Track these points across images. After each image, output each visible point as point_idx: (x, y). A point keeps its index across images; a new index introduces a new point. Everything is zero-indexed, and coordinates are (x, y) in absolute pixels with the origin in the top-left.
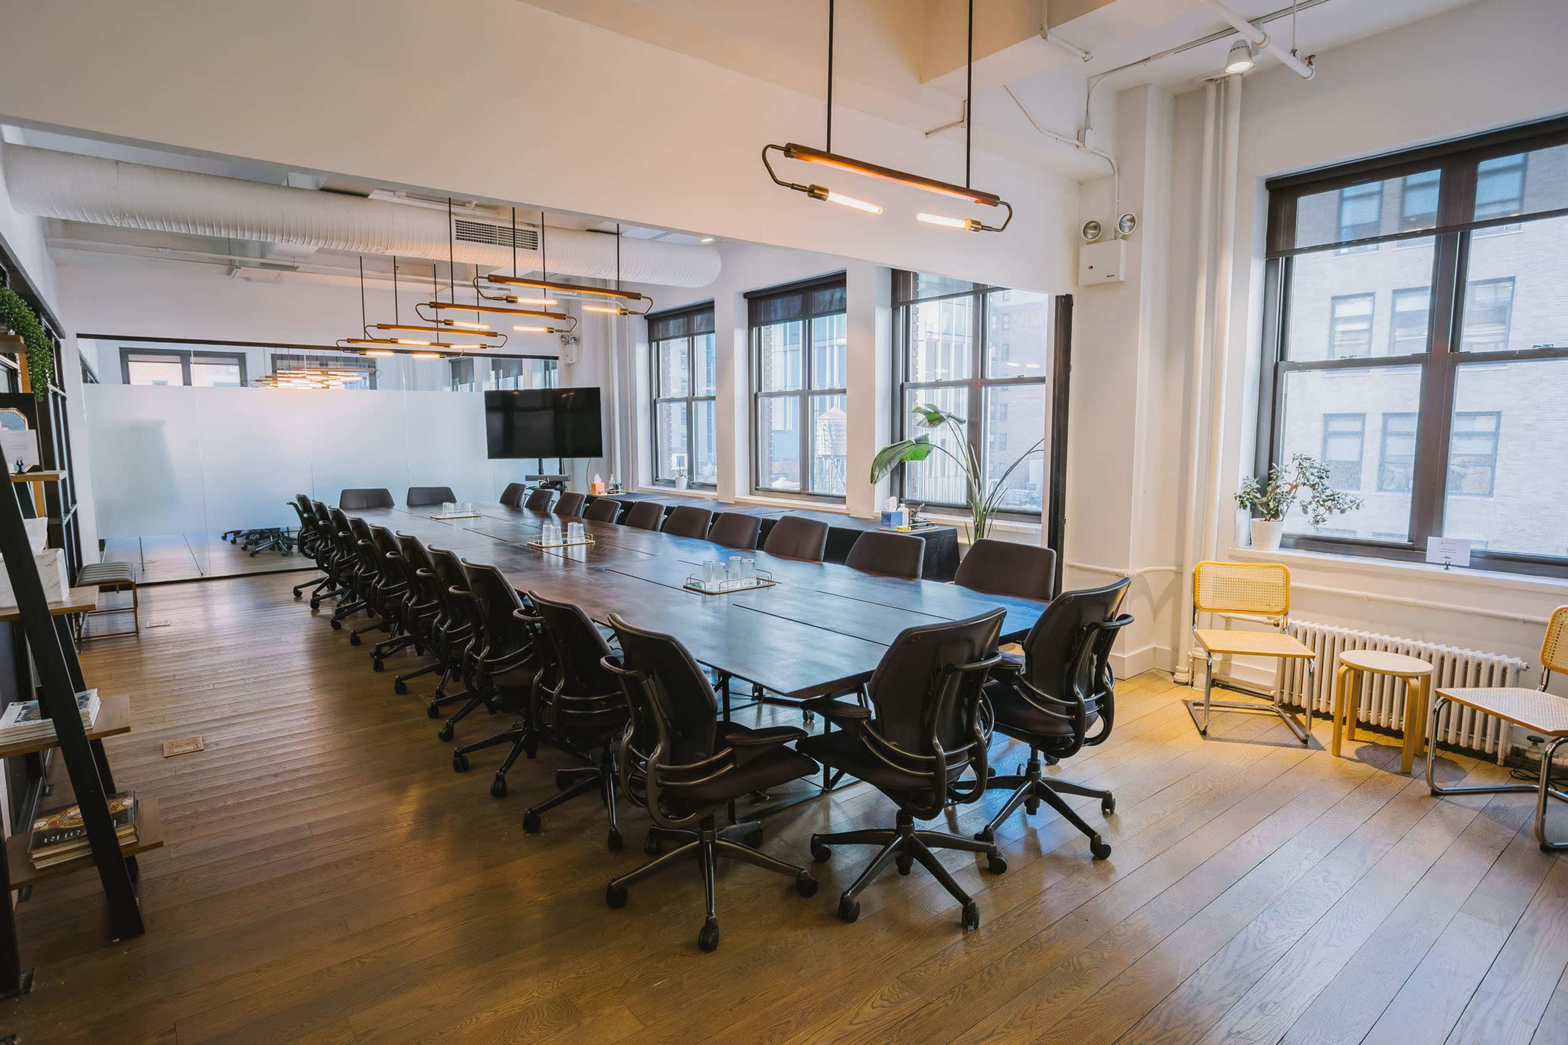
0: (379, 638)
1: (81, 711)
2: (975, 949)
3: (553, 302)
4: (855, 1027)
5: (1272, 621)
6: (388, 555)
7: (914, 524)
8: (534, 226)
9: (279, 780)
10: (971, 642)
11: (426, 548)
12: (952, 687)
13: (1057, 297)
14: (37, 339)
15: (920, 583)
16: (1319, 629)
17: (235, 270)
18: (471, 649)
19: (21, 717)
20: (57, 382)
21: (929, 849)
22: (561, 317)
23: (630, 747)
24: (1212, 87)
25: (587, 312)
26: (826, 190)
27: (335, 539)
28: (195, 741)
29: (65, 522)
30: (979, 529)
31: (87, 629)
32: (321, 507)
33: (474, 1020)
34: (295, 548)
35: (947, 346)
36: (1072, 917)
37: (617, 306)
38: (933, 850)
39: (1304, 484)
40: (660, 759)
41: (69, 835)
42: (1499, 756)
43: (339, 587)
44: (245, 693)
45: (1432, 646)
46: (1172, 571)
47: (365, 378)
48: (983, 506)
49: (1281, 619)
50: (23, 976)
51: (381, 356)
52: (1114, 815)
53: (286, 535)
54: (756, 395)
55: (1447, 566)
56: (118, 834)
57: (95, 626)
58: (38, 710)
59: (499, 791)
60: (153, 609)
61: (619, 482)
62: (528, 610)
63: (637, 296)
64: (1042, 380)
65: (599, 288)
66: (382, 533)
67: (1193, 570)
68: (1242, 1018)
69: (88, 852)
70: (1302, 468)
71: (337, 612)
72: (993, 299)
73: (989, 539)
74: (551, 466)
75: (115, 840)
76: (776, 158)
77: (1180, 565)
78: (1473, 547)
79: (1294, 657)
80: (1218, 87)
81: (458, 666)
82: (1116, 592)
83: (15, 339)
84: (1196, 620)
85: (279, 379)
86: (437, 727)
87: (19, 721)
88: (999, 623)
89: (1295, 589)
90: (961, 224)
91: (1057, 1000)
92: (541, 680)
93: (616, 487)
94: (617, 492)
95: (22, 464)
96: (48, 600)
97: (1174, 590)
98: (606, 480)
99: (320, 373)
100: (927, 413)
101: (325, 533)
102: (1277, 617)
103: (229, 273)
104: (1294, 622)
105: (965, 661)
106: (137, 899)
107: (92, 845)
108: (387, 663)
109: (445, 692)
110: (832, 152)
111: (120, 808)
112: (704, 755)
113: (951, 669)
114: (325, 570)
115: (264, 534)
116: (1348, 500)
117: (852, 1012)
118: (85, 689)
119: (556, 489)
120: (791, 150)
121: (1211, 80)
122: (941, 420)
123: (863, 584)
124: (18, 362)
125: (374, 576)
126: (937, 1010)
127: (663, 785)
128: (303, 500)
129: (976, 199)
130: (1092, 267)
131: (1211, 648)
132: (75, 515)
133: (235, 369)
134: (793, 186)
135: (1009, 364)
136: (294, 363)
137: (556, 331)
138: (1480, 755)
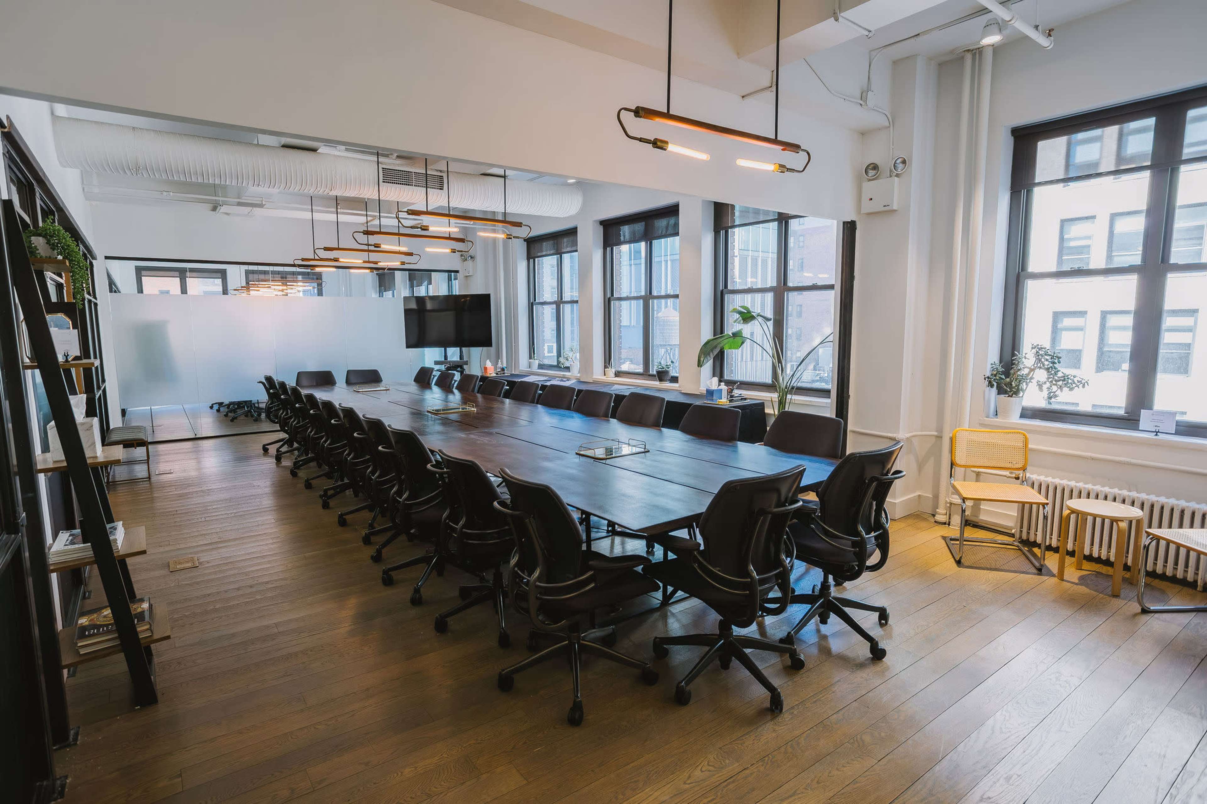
0: (328, 484)
1: (111, 538)
2: (780, 728)
3: (456, 230)
4: (687, 786)
5: (1014, 475)
6: (333, 421)
7: (731, 398)
8: (441, 171)
9: (254, 590)
10: (778, 491)
11: (361, 417)
12: (763, 525)
13: (844, 223)
14: (78, 262)
15: (737, 444)
16: (1051, 482)
17: (219, 208)
18: (395, 493)
19: (68, 541)
20: (91, 292)
21: (744, 650)
22: (462, 240)
23: (516, 569)
24: (969, 56)
25: (480, 236)
26: (667, 143)
27: (293, 409)
28: (192, 560)
29: (97, 397)
30: (782, 403)
31: (114, 476)
32: (283, 385)
33: (400, 774)
34: (263, 415)
35: (755, 260)
36: (855, 704)
37: (504, 232)
38: (748, 651)
39: (1040, 368)
40: (539, 579)
41: (103, 630)
42: (1199, 584)
43: (296, 445)
44: (227, 524)
45: (1143, 496)
46: (934, 435)
47: (314, 288)
48: (785, 384)
49: (1021, 474)
50: (72, 732)
51: (327, 272)
52: (888, 625)
53: (256, 405)
54: (609, 299)
55: (1157, 433)
56: (138, 629)
57: (120, 473)
58: (80, 537)
59: (416, 601)
60: (160, 461)
61: (505, 365)
62: (438, 464)
63: (519, 225)
64: (831, 287)
65: (488, 219)
66: (328, 405)
67: (951, 435)
68: (991, 786)
69: (117, 642)
70: (1038, 356)
71: (295, 463)
72: (793, 224)
73: (789, 410)
74: (454, 354)
75: (136, 633)
76: (628, 118)
77: (940, 429)
78: (1178, 418)
79: (1031, 504)
80: (974, 55)
81: (385, 505)
82: (891, 453)
83: (62, 262)
84: (953, 474)
85: (251, 288)
86: (371, 551)
87: (67, 545)
88: (799, 477)
89: (1032, 450)
90: (770, 167)
91: (845, 769)
92: (448, 517)
93: (503, 369)
94: (503, 373)
95: (68, 355)
96: (87, 456)
97: (935, 451)
98: (495, 364)
99: (280, 284)
100: (740, 313)
101: (285, 404)
102: (1017, 472)
103: (214, 209)
104: (1031, 476)
105: (773, 506)
106: (152, 677)
107: (120, 637)
108: (332, 503)
109: (375, 525)
110: (671, 113)
111: (139, 610)
112: (571, 576)
113: (763, 512)
114: (286, 432)
115: (240, 405)
116: (1076, 380)
117: (686, 774)
118: (114, 522)
119: (458, 371)
120: (639, 112)
121: (968, 50)
122: (753, 318)
123: (693, 445)
124: (64, 278)
125: (322, 437)
126: (751, 774)
127: (541, 599)
128: (269, 379)
129: (782, 148)
130: (871, 199)
131: (965, 496)
132: (104, 391)
133: (219, 281)
134: (641, 140)
135: (806, 274)
136: (262, 277)
137: (458, 251)
138: (1183, 583)
